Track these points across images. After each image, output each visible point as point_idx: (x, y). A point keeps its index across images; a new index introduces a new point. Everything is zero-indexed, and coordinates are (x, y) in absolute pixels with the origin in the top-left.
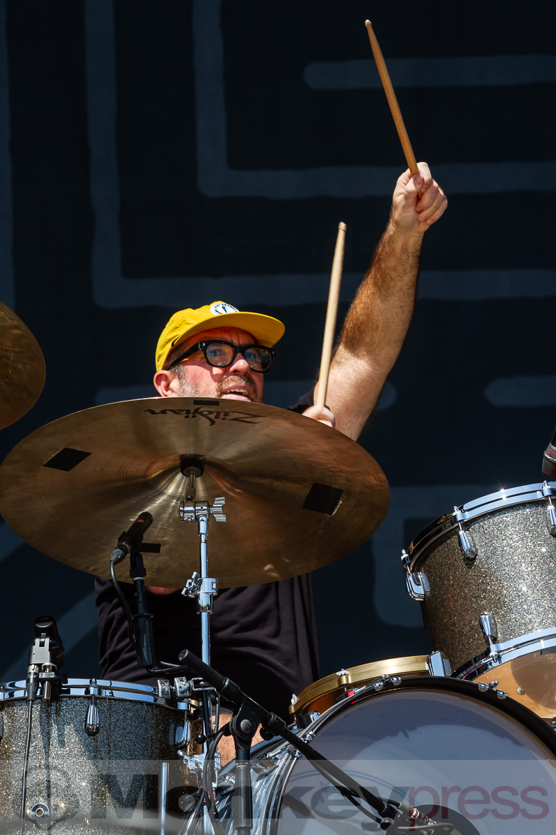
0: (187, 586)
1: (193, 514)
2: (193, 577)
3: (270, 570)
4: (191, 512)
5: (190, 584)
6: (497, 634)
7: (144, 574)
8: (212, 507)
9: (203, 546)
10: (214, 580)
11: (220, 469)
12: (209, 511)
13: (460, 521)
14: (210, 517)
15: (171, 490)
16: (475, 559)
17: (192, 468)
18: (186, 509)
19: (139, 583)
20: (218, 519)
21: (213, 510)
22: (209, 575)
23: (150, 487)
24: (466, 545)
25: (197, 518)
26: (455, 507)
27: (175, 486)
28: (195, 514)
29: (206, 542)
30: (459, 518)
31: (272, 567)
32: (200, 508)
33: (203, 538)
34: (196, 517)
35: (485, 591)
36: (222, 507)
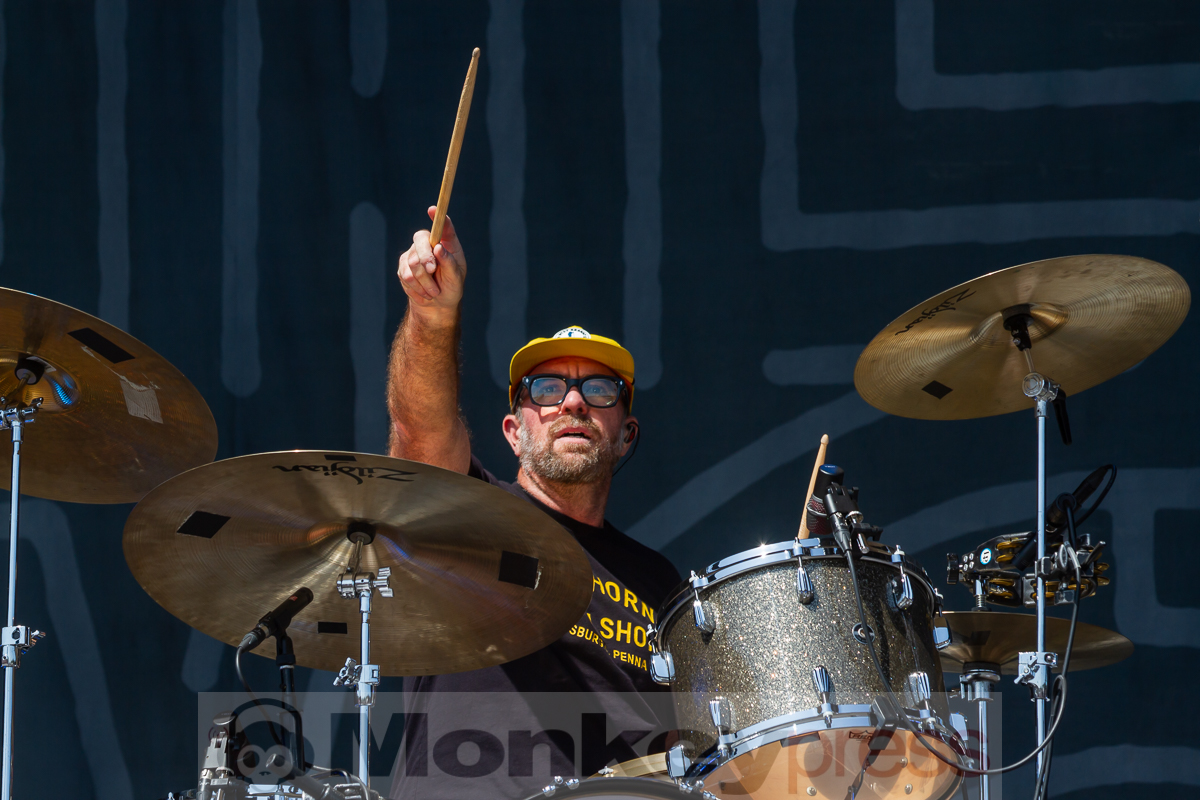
0: (341, 675)
1: (352, 590)
2: (346, 664)
3: (493, 652)
4: (350, 586)
5: (344, 672)
6: (730, 723)
7: (292, 661)
8: (376, 580)
9: (365, 627)
10: (376, 667)
11: (392, 533)
12: (371, 584)
13: (697, 588)
14: (374, 590)
15: (336, 556)
16: (713, 633)
17: (359, 533)
18: (344, 582)
19: (286, 672)
20: (384, 595)
21: (376, 583)
22: (371, 661)
23: (314, 553)
24: (701, 619)
25: (358, 594)
26: (693, 573)
27: (340, 555)
28: (355, 589)
29: (368, 621)
30: (696, 585)
31: (495, 649)
32: (360, 581)
33: (365, 617)
34: (356, 593)
35: (720, 672)
36: (388, 579)
